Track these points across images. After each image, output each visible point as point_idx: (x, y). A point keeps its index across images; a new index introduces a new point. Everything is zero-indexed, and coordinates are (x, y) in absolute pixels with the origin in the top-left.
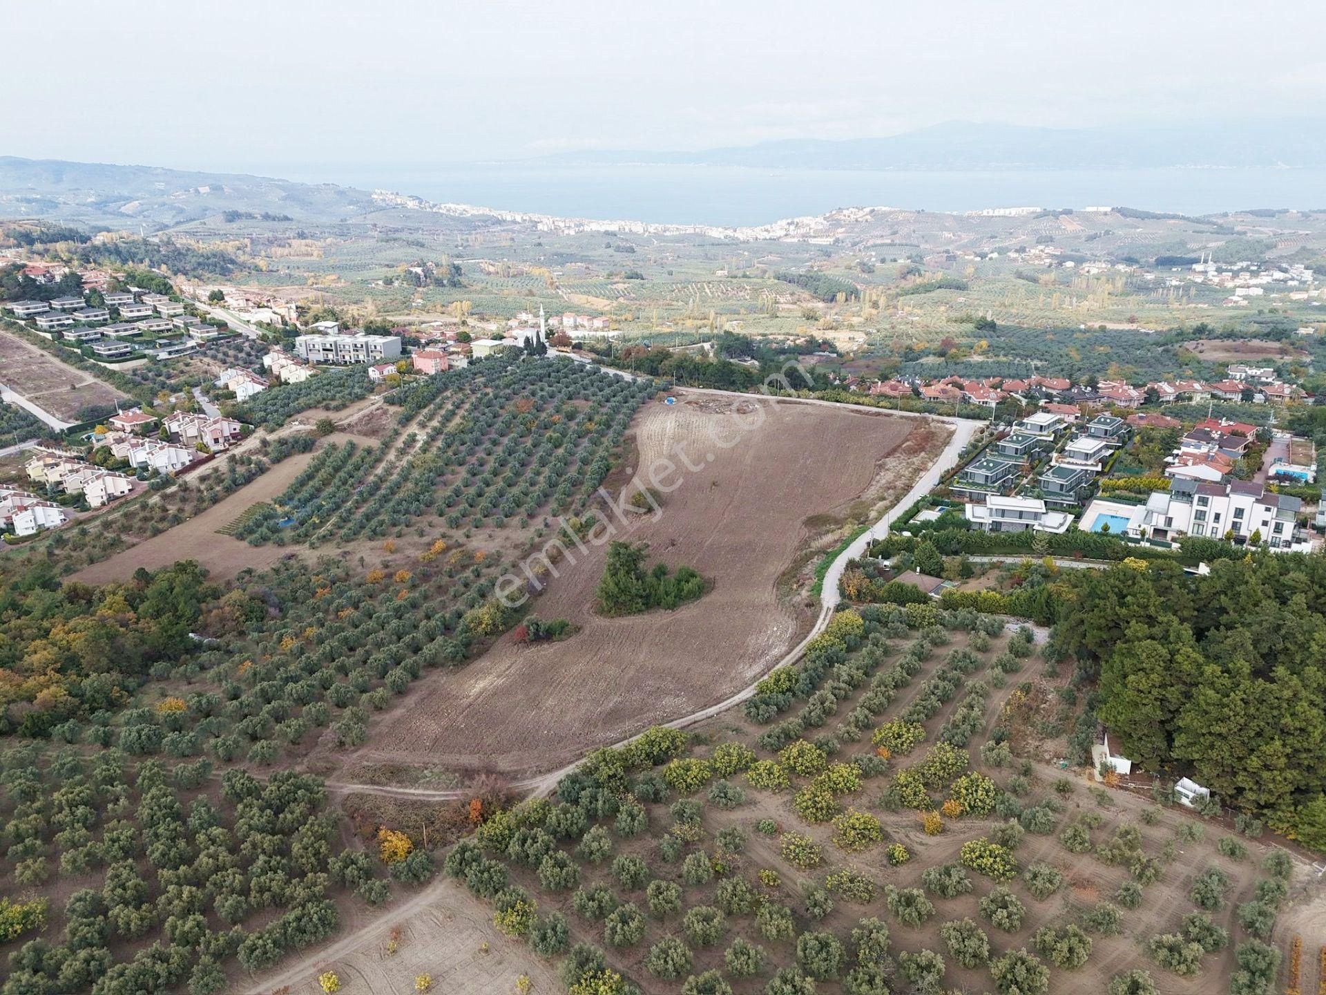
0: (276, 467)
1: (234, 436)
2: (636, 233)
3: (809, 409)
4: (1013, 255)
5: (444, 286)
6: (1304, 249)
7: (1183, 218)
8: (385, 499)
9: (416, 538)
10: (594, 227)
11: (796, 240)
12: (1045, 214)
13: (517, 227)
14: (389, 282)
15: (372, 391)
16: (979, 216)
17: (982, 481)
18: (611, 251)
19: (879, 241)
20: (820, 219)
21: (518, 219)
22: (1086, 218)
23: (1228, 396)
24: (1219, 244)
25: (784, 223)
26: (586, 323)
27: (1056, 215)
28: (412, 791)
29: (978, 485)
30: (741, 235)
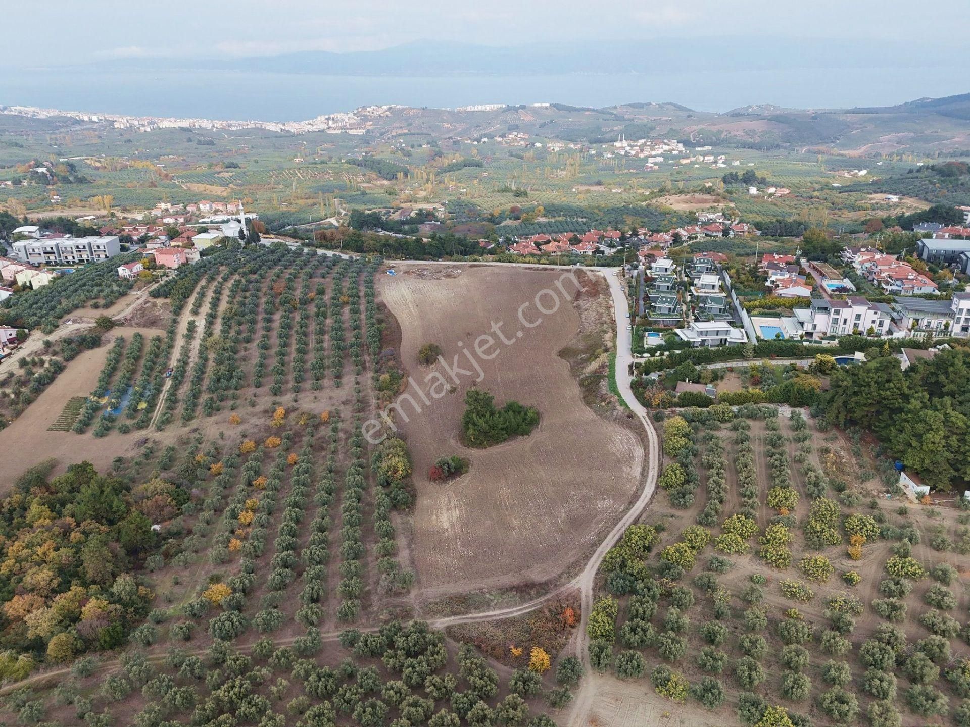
0: (71, 364)
1: (11, 341)
2: (206, 129)
3: (497, 270)
4: (500, 139)
5: (71, 183)
6: (671, 129)
7: (593, 110)
8: (199, 379)
9: (250, 409)
10: (166, 124)
11: (338, 132)
12: (509, 109)
13: (95, 126)
14: (17, 182)
15: (131, 287)
16: (465, 111)
17: (667, 312)
18: (194, 144)
19: (399, 132)
20: (351, 115)
21: (95, 118)
22: (535, 111)
23: (715, 234)
24: (621, 127)
25: (323, 118)
26: (221, 208)
27: (516, 110)
29: (665, 314)
30: (293, 127)
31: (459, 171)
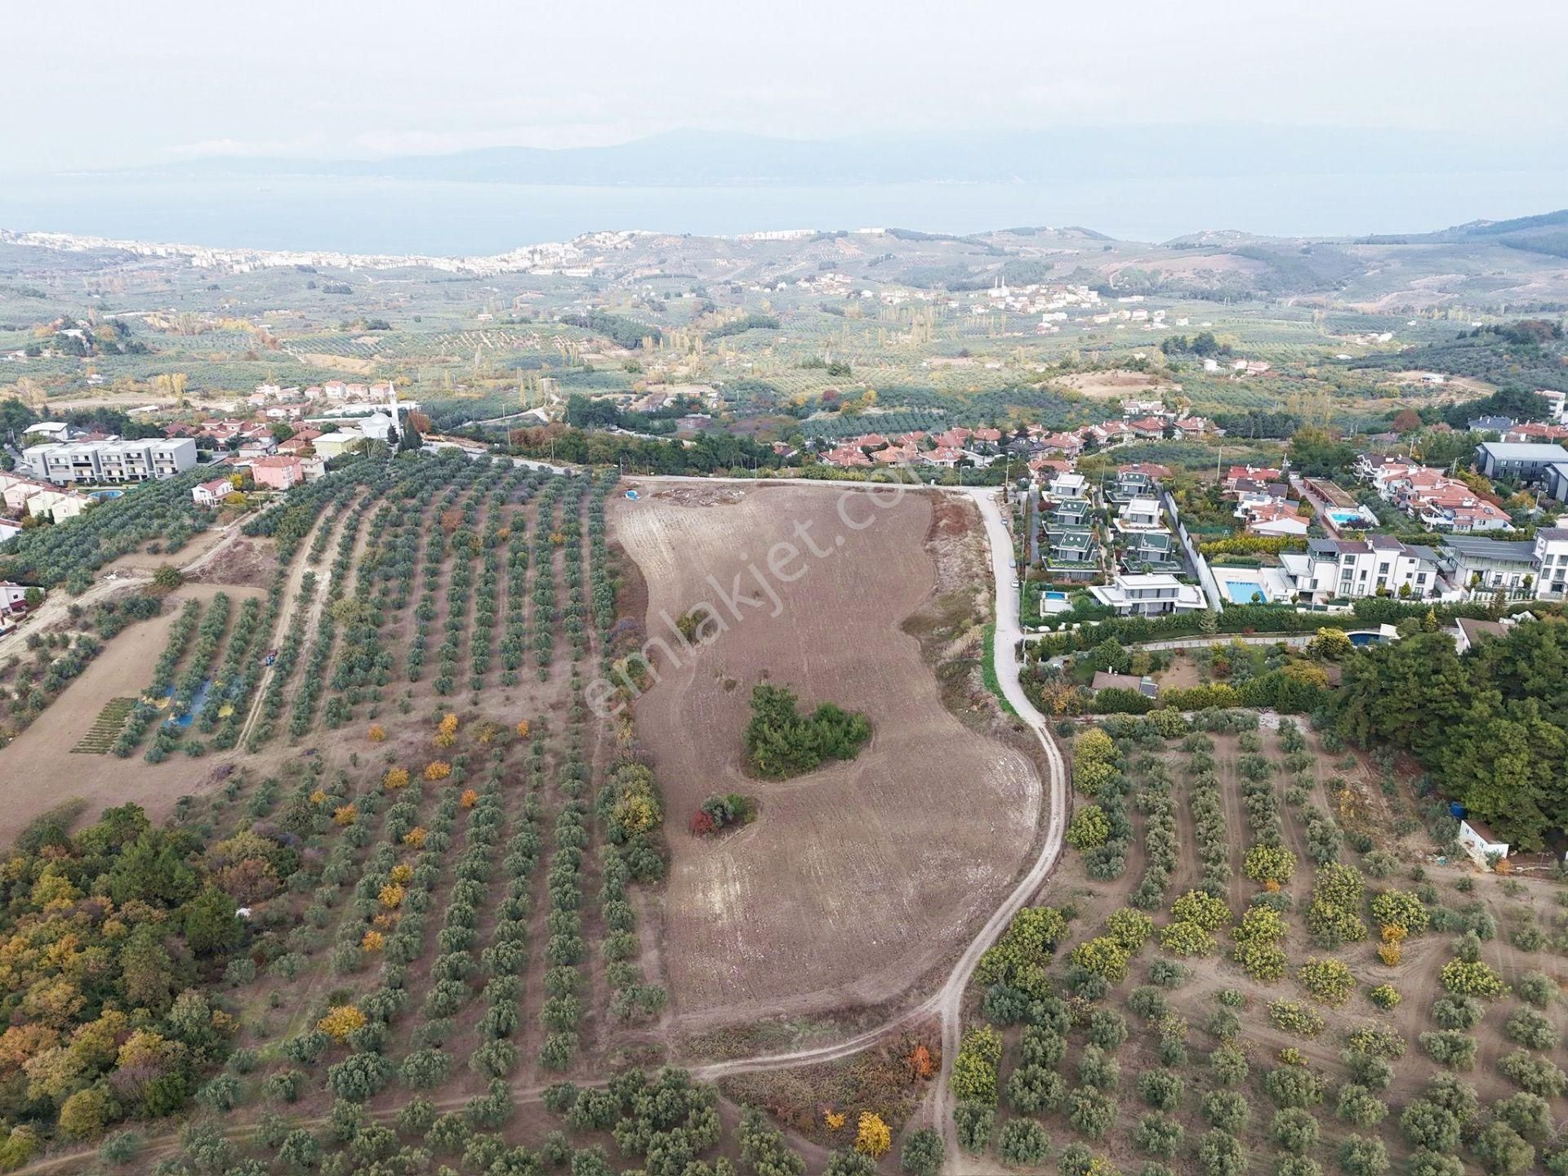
0: (112, 643)
1: (16, 607)
2: (337, 268)
3: (801, 491)
4: (805, 285)
5: (120, 353)
6: (1079, 268)
7: (954, 239)
8: (319, 669)
9: (401, 717)
10: (275, 260)
11: (549, 272)
12: (820, 237)
13: (161, 263)
14: (34, 352)
15: (212, 520)
16: (751, 241)
17: (1076, 559)
18: (318, 292)
19: (647, 272)
20: (569, 246)
21: (161, 252)
22: (862, 241)
23: (1151, 434)
24: (999, 265)
25: (525, 251)
26: (360, 393)
27: (831, 238)
28: (793, 1055)
29: (1073, 563)
30: (477, 265)
31: (742, 335)
